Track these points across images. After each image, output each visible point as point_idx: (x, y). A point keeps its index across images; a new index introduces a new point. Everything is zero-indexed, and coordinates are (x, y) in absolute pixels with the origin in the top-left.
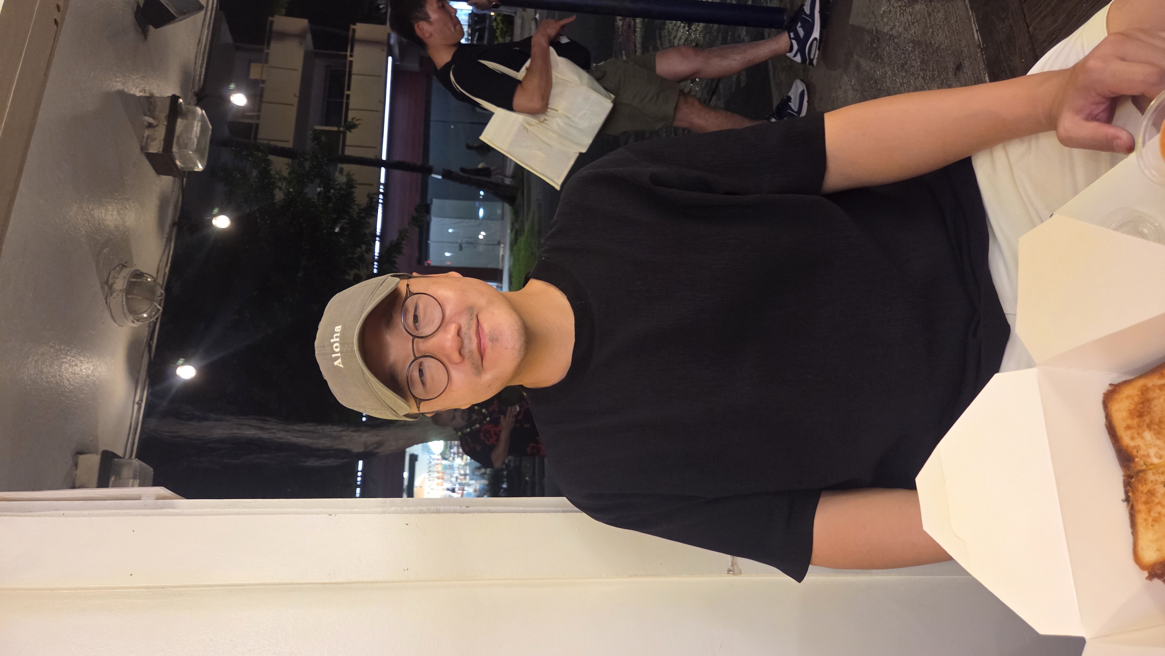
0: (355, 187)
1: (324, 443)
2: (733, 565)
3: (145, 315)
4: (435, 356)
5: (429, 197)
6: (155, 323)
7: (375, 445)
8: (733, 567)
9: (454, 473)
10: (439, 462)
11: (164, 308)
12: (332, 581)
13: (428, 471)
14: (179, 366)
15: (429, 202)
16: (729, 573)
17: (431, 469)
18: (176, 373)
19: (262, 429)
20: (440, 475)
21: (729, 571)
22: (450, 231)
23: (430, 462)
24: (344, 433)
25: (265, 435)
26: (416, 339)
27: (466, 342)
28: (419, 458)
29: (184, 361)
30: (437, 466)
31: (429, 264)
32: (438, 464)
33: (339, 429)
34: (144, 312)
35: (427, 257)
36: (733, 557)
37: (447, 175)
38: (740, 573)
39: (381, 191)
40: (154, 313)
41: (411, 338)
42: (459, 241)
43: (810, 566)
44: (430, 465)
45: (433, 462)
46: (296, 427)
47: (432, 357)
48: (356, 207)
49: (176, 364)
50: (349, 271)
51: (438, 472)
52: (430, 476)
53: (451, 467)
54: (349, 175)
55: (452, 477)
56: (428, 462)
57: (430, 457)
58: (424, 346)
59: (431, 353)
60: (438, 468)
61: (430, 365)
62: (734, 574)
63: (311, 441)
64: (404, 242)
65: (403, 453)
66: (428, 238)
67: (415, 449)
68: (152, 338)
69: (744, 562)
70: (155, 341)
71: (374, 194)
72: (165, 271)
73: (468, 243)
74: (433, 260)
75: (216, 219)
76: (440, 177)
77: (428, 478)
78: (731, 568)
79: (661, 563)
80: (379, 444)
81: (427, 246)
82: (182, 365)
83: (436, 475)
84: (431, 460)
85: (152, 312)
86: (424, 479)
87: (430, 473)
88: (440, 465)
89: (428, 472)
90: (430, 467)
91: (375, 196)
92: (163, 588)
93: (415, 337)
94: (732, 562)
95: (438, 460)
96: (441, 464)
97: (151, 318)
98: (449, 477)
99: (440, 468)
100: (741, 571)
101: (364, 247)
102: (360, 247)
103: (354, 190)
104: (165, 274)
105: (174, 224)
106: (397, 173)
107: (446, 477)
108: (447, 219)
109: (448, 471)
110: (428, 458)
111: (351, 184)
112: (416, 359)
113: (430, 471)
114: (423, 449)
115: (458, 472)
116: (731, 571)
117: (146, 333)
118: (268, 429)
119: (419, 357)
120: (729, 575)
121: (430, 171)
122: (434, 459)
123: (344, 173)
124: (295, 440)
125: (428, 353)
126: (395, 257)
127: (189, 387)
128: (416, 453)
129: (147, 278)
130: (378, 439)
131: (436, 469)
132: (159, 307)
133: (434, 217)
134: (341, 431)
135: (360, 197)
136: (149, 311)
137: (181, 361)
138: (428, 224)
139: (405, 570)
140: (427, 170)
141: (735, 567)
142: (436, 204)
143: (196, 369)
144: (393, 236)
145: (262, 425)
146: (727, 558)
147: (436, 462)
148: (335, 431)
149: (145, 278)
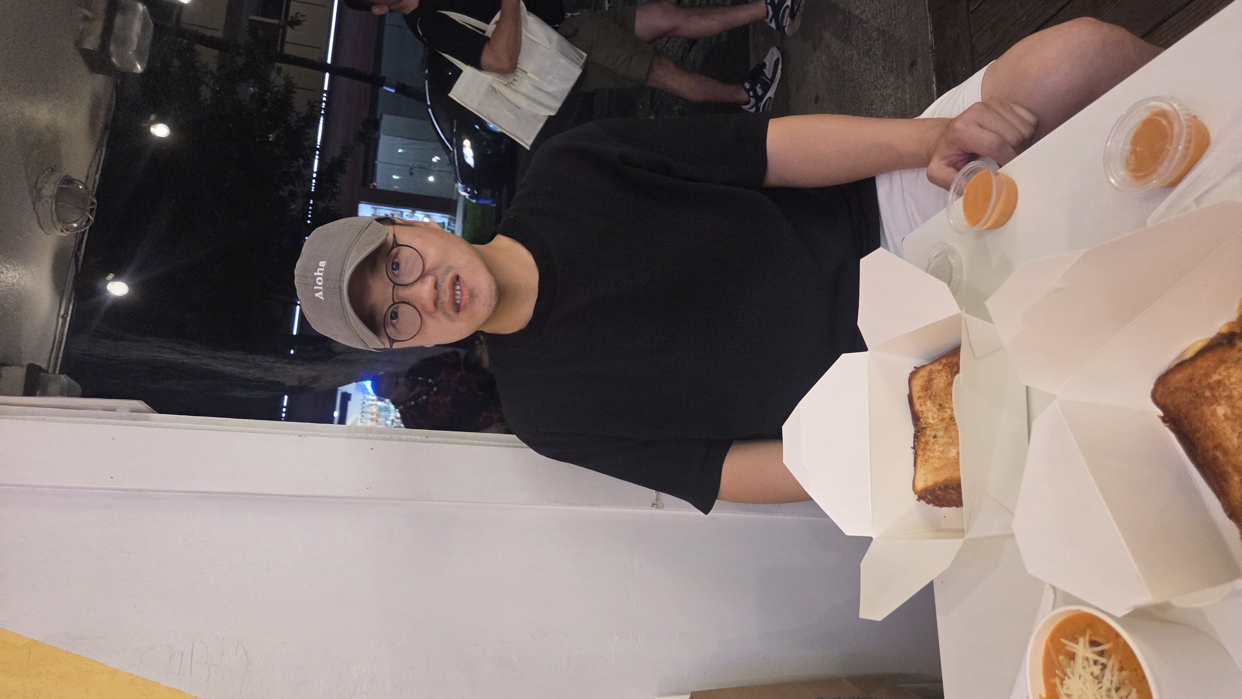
0: (295, 93)
1: (254, 373)
2: (657, 499)
3: (75, 225)
4: (411, 303)
5: (379, 112)
6: (84, 233)
7: (311, 380)
8: (657, 501)
9: (390, 416)
10: (373, 403)
11: (95, 219)
12: (300, 494)
13: (361, 412)
14: (109, 281)
15: (378, 116)
16: (653, 507)
17: (364, 410)
18: (107, 289)
19: (184, 353)
20: (375, 416)
21: (653, 504)
22: (400, 151)
23: (364, 403)
24: (277, 365)
25: (187, 360)
26: (396, 286)
27: (441, 294)
28: (353, 398)
29: (114, 278)
30: (371, 407)
31: (375, 186)
32: (372, 405)
33: (272, 360)
34: (75, 222)
35: (373, 178)
36: (657, 493)
37: (401, 89)
38: (663, 507)
39: (324, 99)
40: (84, 224)
41: (392, 284)
42: (411, 164)
43: (717, 501)
44: (364, 405)
45: (367, 403)
46: (225, 355)
47: (408, 303)
48: (293, 114)
49: (105, 279)
50: (284, 187)
51: (372, 414)
52: (363, 417)
53: (387, 410)
54: (287, 78)
55: (387, 419)
56: (361, 402)
57: (365, 397)
58: (404, 293)
59: (408, 300)
60: (372, 409)
61: (404, 309)
62: (657, 508)
63: (238, 370)
64: (348, 160)
65: (335, 391)
66: (375, 158)
67: (350, 388)
68: (79, 249)
69: (666, 497)
70: (83, 252)
71: (316, 102)
72: (95, 177)
73: (420, 167)
74: (380, 183)
75: (154, 128)
76: (393, 91)
77: (361, 419)
78: (655, 502)
79: (596, 495)
80: (315, 379)
81: (374, 165)
82: (114, 280)
83: (370, 416)
84: (365, 401)
85: (81, 223)
86: (357, 419)
87: (364, 414)
88: (374, 406)
89: (361, 414)
90: (363, 408)
91: (317, 104)
92: (140, 491)
93: (395, 284)
94: (656, 497)
95: (373, 400)
96: (376, 405)
97: (82, 228)
98: (384, 419)
99: (374, 410)
100: (663, 506)
101: (301, 161)
102: (297, 160)
103: (294, 95)
104: (95, 180)
105: (106, 127)
106: (343, 81)
107: (380, 420)
108: (399, 139)
109: (383, 413)
110: (362, 397)
111: (289, 88)
112: (395, 303)
113: (363, 412)
114: (357, 388)
115: (394, 415)
116: (655, 505)
117: (72, 243)
118: (193, 355)
119: (398, 302)
120: (653, 508)
121: (382, 82)
122: (368, 400)
123: (283, 75)
124: (222, 368)
125: (405, 299)
126: (337, 176)
127: (119, 304)
128: (349, 392)
129: (78, 185)
130: (314, 373)
131: (370, 410)
132: (91, 217)
133: (383, 134)
134: (274, 362)
135: (300, 103)
136: (80, 221)
137: (111, 276)
138: (377, 141)
139: (368, 488)
140: (378, 81)
141: (658, 501)
142: (386, 120)
143: (128, 286)
144: (335, 152)
145: (185, 349)
146: (651, 494)
147: (371, 402)
148: (267, 362)
149: (76, 185)
